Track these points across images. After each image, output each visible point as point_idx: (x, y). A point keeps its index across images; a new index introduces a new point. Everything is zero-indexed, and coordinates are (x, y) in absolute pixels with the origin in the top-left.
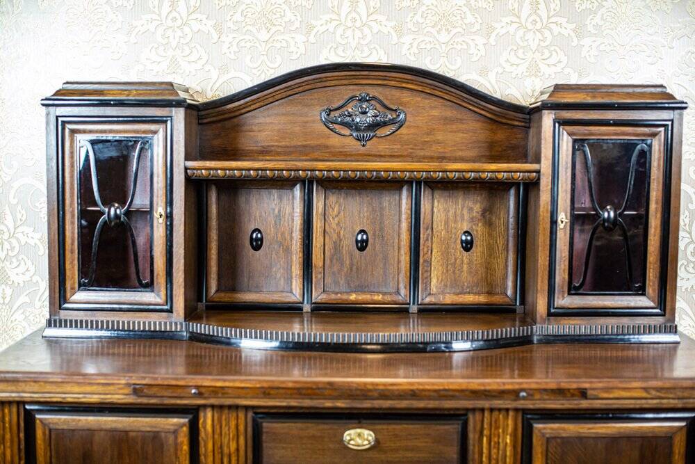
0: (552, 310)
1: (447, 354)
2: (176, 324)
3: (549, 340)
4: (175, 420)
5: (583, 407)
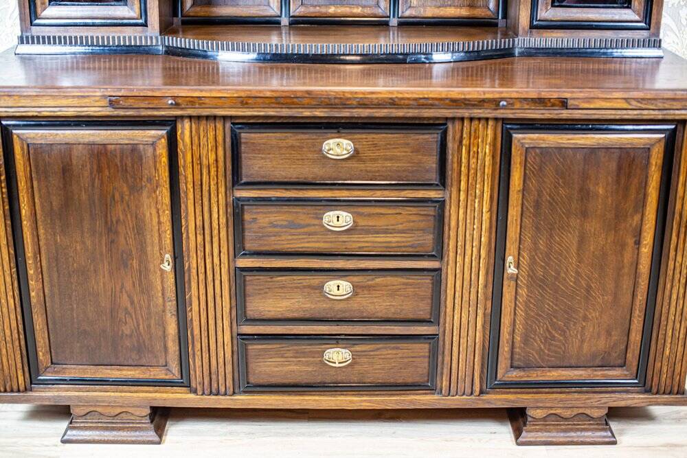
0: (535, 23)
1: (427, 65)
2: (151, 38)
3: (531, 53)
4: (153, 132)
5: (563, 117)
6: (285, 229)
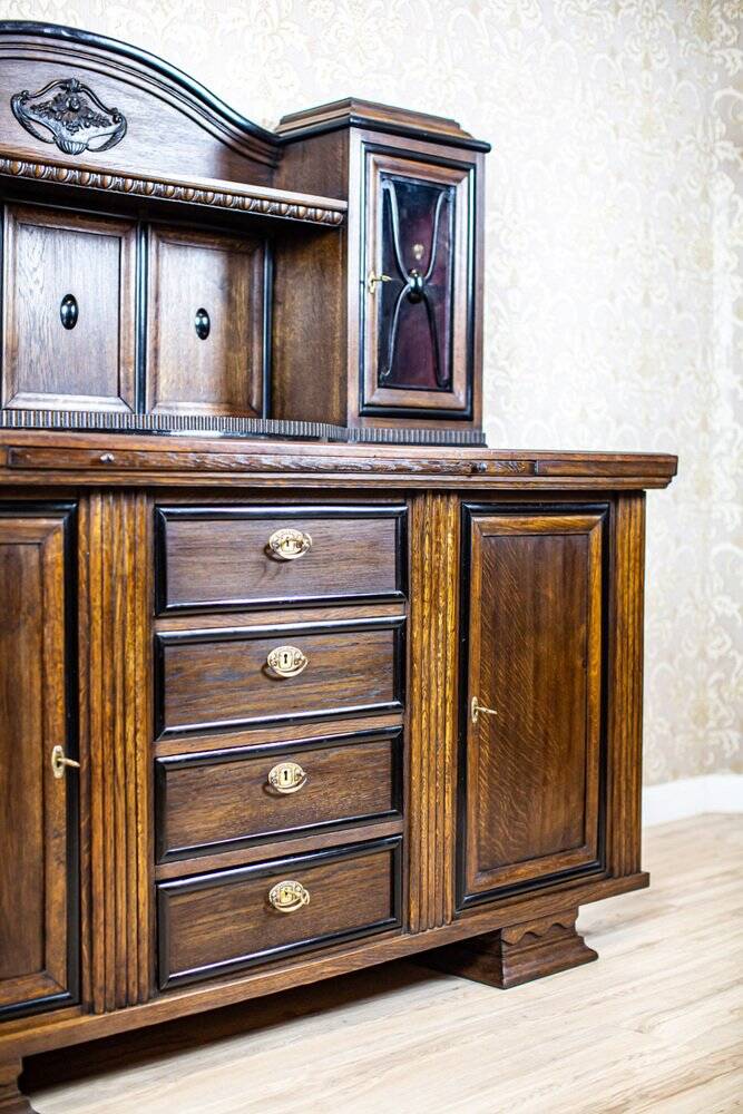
0: (362, 408)
4: (44, 522)
5: (530, 487)
6: (219, 683)
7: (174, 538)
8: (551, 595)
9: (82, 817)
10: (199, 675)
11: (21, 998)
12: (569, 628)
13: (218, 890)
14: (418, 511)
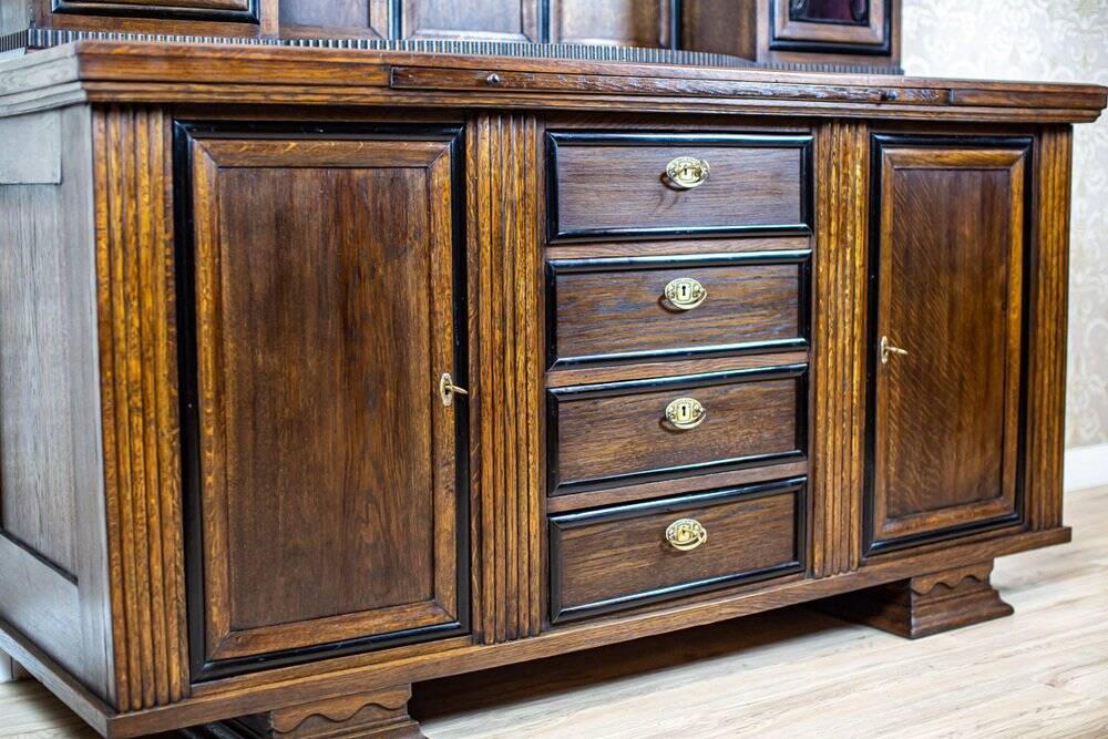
0: (773, 43)
4: (430, 146)
5: (944, 118)
6: (614, 314)
7: (565, 164)
8: (967, 232)
9: (471, 445)
10: (594, 305)
11: (409, 626)
12: (988, 268)
13: (613, 525)
14: (824, 140)
